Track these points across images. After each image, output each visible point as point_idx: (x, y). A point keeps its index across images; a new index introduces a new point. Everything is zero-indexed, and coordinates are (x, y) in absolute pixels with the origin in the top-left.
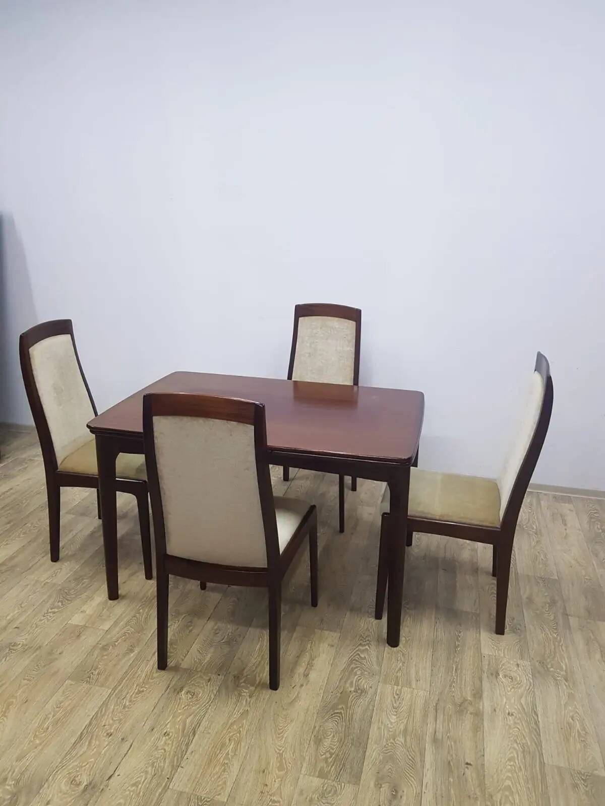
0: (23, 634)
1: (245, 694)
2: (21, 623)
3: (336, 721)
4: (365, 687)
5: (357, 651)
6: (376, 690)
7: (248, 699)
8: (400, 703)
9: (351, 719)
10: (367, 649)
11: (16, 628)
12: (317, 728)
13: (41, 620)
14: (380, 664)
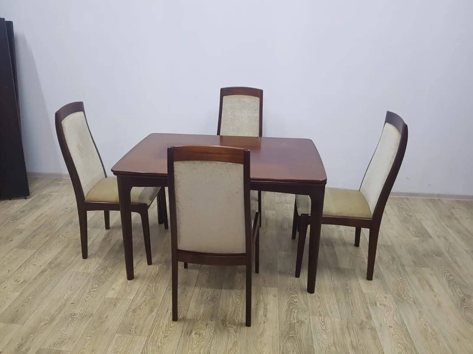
0: (78, 307)
1: (232, 331)
2: (74, 300)
3: (292, 342)
4: (302, 319)
5: (291, 298)
6: (310, 320)
7: (235, 335)
8: (326, 327)
9: (300, 340)
10: (296, 296)
11: (72, 303)
12: (282, 347)
13: (87, 297)
14: (307, 305)
